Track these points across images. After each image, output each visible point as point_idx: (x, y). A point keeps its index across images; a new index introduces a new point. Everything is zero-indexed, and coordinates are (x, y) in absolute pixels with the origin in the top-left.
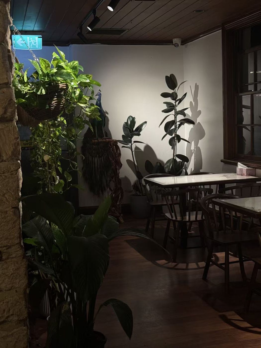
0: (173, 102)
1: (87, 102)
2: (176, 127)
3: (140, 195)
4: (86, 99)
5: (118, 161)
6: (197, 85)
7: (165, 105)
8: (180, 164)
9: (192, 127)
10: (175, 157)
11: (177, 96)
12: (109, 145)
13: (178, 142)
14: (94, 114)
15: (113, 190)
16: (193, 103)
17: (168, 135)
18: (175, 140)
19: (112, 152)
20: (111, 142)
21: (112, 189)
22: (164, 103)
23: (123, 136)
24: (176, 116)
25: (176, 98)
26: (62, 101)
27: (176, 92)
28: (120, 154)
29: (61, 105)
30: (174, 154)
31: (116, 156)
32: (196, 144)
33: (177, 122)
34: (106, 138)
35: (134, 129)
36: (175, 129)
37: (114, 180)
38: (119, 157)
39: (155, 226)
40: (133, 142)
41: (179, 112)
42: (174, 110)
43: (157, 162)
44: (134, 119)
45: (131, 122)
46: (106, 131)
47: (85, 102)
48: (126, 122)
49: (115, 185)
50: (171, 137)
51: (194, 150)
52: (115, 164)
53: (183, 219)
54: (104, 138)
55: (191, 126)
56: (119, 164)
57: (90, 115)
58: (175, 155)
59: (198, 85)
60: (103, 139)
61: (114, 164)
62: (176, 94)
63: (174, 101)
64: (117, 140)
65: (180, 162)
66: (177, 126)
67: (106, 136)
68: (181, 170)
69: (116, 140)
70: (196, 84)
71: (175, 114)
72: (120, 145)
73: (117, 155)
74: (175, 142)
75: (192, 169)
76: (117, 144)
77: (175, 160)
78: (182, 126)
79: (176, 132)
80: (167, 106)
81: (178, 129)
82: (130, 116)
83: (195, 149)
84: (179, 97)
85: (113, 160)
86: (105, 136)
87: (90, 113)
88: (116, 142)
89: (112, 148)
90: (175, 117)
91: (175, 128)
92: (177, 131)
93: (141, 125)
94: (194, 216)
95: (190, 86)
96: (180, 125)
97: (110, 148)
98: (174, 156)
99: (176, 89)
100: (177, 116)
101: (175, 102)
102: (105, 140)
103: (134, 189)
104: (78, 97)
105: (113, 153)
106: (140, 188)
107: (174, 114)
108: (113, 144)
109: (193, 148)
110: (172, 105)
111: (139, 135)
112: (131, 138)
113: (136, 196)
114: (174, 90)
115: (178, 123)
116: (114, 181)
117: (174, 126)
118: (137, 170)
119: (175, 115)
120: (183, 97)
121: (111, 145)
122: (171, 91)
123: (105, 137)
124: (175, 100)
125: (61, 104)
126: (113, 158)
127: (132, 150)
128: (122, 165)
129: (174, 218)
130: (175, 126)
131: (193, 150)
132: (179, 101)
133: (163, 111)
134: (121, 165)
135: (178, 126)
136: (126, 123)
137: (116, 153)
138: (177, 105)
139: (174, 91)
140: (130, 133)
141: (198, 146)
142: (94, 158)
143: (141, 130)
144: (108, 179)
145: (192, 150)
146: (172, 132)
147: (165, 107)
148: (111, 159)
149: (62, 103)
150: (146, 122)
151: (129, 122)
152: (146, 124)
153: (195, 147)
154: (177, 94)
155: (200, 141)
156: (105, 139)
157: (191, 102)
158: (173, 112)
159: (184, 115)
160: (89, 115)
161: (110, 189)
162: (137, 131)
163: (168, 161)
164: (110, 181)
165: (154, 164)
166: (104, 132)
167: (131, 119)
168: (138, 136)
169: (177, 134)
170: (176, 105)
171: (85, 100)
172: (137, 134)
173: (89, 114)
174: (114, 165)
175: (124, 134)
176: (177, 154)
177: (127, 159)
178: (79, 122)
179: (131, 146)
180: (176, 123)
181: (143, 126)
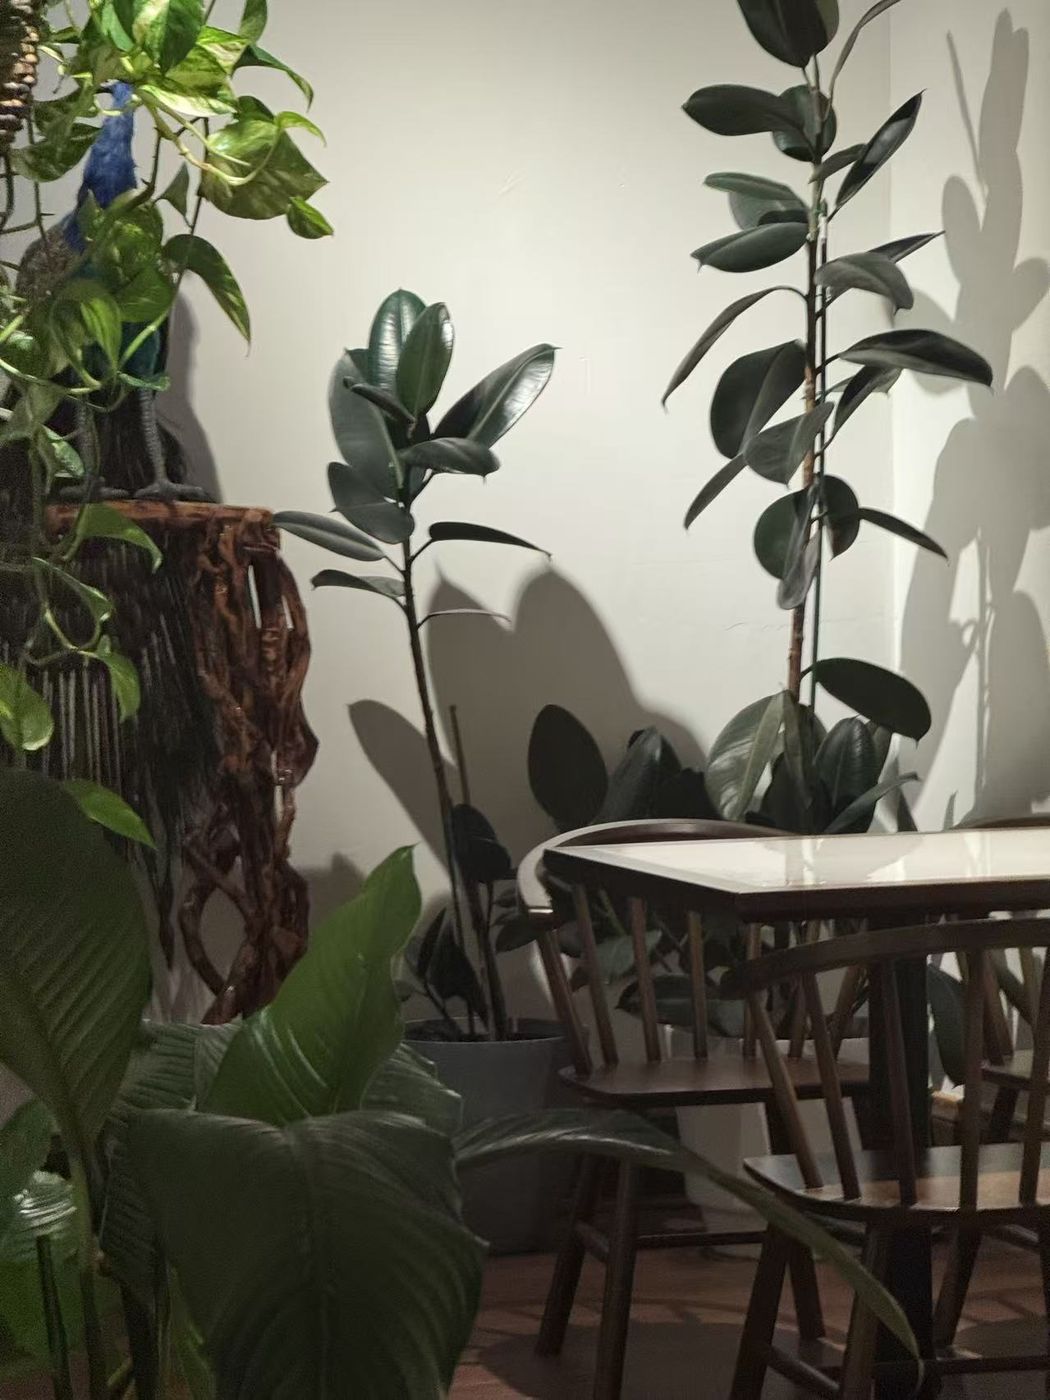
0: (796, 176)
1: (219, 78)
2: (817, 403)
3: (479, 1029)
4: (214, 61)
5: (282, 704)
6: (1015, 28)
7: (722, 197)
8: (858, 749)
9: (966, 412)
10: (806, 681)
11: (830, 125)
12: (204, 561)
13: (839, 548)
14: (275, 182)
15: (233, 974)
16: (978, 194)
17: (747, 473)
18: (811, 521)
19: (233, 618)
20: (221, 523)
21: (225, 972)
22: (715, 181)
23: (334, 470)
24: (825, 304)
25: (819, 137)
26: (19, 68)
27: (825, 90)
28: (298, 646)
29: (7, 103)
30: (795, 659)
31: (262, 659)
32: (1001, 568)
33: (825, 362)
34: (178, 487)
35: (435, 417)
36: (812, 423)
37: (241, 887)
38: (293, 674)
39: (635, 1313)
40: (419, 537)
41: (852, 268)
42: (802, 253)
43: (637, 735)
44: (431, 319)
45: (408, 351)
46: (170, 429)
47: (206, 78)
48: (364, 345)
49: (249, 929)
50: (776, 492)
51: (980, 627)
52: (251, 735)
53: (909, 1195)
54: (155, 488)
55: (957, 401)
56: (292, 734)
57: (241, 187)
58: (806, 662)
59: (1023, 34)
60: (144, 498)
61: (244, 736)
62: (824, 103)
63: (807, 169)
64: (276, 510)
65: (857, 733)
66: (825, 393)
67: (174, 475)
68: (862, 800)
69: (266, 514)
70: (1004, 20)
71: (812, 287)
72: (300, 557)
73: (271, 655)
74: (811, 547)
75: (952, 799)
76: (277, 545)
77: (805, 717)
78: (873, 400)
79: (822, 454)
80: (737, 210)
81: (839, 423)
82: (400, 294)
83: (991, 617)
84: (852, 132)
85: (239, 698)
86: (160, 470)
87: (242, 171)
88: (265, 528)
89: (229, 581)
90: (815, 317)
91: (808, 417)
92: (824, 446)
93: (507, 380)
94: (1014, 1178)
95: (949, 39)
96: (854, 392)
97: (208, 581)
98: (797, 674)
99: (828, 57)
100: (829, 310)
101: (819, 181)
102: (160, 512)
103: (420, 972)
104: (159, 32)
105: (233, 628)
106: (477, 964)
107: (805, 291)
108: (236, 550)
109: (965, 604)
110: (780, 206)
111: (484, 465)
112: (408, 495)
113: (445, 1037)
114: (810, 67)
115: (840, 372)
116: (234, 897)
117: (801, 391)
118: (457, 800)
119: (810, 298)
120: (887, 136)
121: (215, 557)
122: (775, 77)
123: (161, 482)
124: (817, 162)
125: (11, 94)
126: (233, 677)
127: (409, 610)
128: (312, 743)
129: (832, 1192)
130: (810, 395)
131: (969, 623)
132: (847, 169)
133: (705, 256)
134: (302, 750)
135: (834, 398)
136: (365, 360)
137: (262, 632)
138: (831, 211)
139: (803, 82)
140: (398, 446)
141: (1020, 585)
142: (54, 680)
143: (497, 424)
144: (183, 879)
145: (955, 625)
146: (784, 451)
147: (721, 222)
148: (214, 685)
149: (13, 85)
150: (544, 355)
151: (390, 352)
152: (545, 366)
153: (989, 597)
154: (836, 105)
155: (1035, 539)
156: (164, 498)
157: (954, 189)
158: (794, 269)
159: (900, 296)
160: (234, 189)
161: (205, 970)
162: (463, 435)
163: (746, 721)
164: (203, 892)
165: (611, 744)
166: (151, 431)
167: (408, 325)
168: (476, 478)
169: (828, 471)
170: (821, 207)
171: (206, 64)
172: (463, 456)
173: (236, 181)
174: (247, 746)
175: (342, 461)
176: (821, 657)
177: (354, 699)
178: (126, 254)
179: (407, 574)
180: (822, 370)
181: (515, 384)
